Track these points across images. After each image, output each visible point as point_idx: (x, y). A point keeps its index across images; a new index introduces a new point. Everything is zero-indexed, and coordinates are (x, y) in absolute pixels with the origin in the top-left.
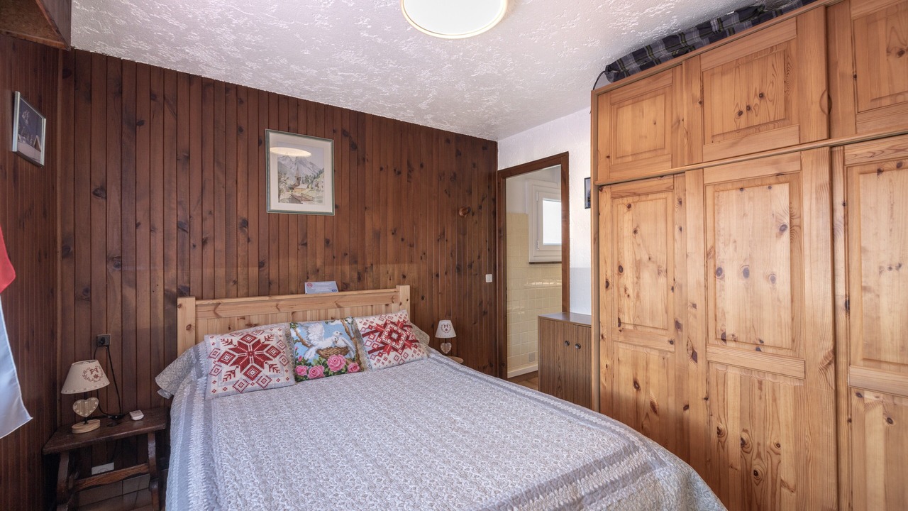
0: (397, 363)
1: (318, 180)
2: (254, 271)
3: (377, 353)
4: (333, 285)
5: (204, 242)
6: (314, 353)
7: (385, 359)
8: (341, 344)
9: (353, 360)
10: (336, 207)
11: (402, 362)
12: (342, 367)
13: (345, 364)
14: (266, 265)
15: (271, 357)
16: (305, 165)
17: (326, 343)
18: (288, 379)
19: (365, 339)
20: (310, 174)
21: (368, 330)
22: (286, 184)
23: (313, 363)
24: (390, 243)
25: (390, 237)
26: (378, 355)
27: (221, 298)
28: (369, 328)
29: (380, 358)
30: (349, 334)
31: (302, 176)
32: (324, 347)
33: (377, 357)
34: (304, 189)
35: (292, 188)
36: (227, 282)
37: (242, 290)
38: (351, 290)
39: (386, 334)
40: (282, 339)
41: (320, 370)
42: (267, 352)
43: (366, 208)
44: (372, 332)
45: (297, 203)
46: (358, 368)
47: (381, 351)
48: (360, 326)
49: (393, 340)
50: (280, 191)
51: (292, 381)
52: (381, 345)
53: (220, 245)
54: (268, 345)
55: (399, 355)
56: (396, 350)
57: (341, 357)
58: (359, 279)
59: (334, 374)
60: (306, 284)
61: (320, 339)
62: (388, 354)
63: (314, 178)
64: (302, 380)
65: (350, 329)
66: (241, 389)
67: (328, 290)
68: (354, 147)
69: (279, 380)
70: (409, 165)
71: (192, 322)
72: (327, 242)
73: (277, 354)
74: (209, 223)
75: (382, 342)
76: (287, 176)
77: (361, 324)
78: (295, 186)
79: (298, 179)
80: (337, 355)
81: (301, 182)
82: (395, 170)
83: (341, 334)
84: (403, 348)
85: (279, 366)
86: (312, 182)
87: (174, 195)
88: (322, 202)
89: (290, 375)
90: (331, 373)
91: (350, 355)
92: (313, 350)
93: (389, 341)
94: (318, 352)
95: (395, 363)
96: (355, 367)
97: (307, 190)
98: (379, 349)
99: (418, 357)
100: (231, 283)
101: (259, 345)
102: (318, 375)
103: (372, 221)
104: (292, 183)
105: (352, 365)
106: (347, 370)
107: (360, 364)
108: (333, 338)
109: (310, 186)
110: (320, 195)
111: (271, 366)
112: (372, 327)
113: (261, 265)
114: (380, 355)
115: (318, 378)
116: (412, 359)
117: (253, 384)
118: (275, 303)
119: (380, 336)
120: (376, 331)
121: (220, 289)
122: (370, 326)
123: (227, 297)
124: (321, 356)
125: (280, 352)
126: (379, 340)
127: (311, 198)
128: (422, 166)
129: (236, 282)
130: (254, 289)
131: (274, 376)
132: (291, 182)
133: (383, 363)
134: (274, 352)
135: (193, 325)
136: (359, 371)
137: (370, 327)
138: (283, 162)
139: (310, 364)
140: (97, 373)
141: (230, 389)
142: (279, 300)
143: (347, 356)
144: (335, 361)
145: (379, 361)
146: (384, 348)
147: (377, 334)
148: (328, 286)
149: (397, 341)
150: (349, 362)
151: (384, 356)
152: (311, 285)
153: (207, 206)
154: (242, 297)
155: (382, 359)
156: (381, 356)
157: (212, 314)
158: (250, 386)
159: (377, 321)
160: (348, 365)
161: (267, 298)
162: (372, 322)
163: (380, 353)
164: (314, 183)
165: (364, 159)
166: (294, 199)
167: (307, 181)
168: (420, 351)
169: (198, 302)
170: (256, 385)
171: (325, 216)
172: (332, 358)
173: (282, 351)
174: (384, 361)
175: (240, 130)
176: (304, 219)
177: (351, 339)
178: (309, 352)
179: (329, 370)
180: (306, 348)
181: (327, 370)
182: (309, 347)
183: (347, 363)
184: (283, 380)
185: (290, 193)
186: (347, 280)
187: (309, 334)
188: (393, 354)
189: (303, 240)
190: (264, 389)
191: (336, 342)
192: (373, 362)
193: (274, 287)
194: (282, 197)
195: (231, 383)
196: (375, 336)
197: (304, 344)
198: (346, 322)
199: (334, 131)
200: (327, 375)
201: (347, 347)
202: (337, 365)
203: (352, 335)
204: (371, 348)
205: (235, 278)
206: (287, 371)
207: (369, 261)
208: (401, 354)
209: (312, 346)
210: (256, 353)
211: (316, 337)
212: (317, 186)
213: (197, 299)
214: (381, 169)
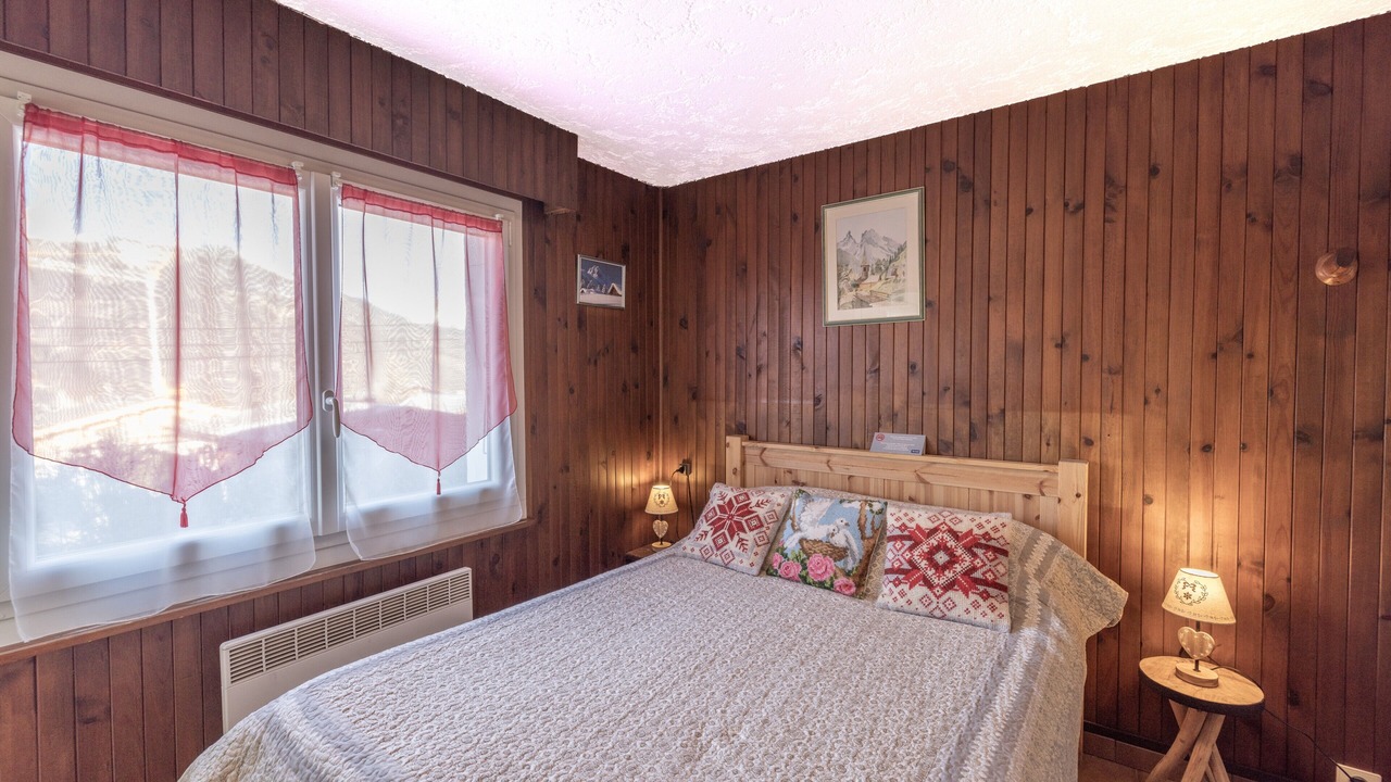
0: (926, 611)
1: (895, 263)
2: (808, 408)
3: (892, 577)
4: (918, 441)
5: (759, 370)
6: (797, 541)
7: (902, 594)
8: (839, 541)
9: (848, 574)
10: (927, 304)
11: (937, 613)
12: (826, 578)
13: (832, 575)
14: (823, 402)
15: (747, 529)
16: (875, 245)
17: (815, 532)
18: (752, 565)
19: (890, 545)
20: (883, 256)
21: (898, 532)
22: (848, 280)
23: (790, 556)
24: (1051, 369)
25: (1051, 353)
26: (894, 582)
27: (773, 442)
28: (900, 528)
29: (893, 588)
30: (862, 528)
31: (872, 263)
32: (811, 537)
33: (891, 584)
34: (875, 283)
35: (856, 285)
36: (780, 422)
37: (796, 436)
38: (954, 456)
39: (925, 548)
40: (778, 509)
41: (796, 570)
42: (746, 521)
43: (989, 299)
44: (902, 538)
45: (862, 306)
46: (854, 589)
47: (901, 577)
48: (891, 521)
49: (933, 564)
50: (840, 293)
51: (755, 570)
52: (906, 566)
53: (774, 374)
54: (753, 512)
55: (933, 598)
56: (930, 586)
57: (830, 562)
58: (972, 436)
59: (814, 584)
60: (876, 434)
61: (813, 523)
62: (911, 587)
63: (891, 261)
64: (771, 575)
65: (870, 521)
66: (706, 557)
67: (906, 449)
68: (967, 185)
69: (741, 562)
70: (1108, 180)
71: (737, 464)
72: (912, 367)
73: (756, 527)
74: (764, 345)
75: (910, 562)
76: (850, 267)
77: (894, 517)
78: (861, 280)
79: (865, 269)
80: (825, 555)
81: (869, 273)
82: (1066, 205)
83: (847, 524)
84: (949, 587)
85: (750, 543)
86: (887, 269)
87: (734, 317)
88: (903, 303)
89: (759, 561)
90: (809, 580)
91: (846, 563)
92: (798, 536)
93: (923, 564)
94: (801, 541)
95: (922, 609)
96: (847, 586)
97: (879, 284)
98: (899, 571)
99: (980, 619)
100: (784, 424)
101: (745, 510)
102: (791, 575)
103: (1006, 325)
104: (857, 277)
105: (841, 580)
106: (832, 585)
107: (859, 586)
108: (832, 527)
109: (883, 278)
110: (900, 287)
111: (741, 540)
112: (906, 527)
113: (817, 400)
114: (897, 583)
115: (788, 579)
116: (965, 617)
117: (716, 555)
118: (825, 459)
119: (911, 549)
120: (909, 538)
121: (774, 431)
122: (904, 524)
123: (779, 441)
124: (803, 549)
125: (762, 526)
126: (908, 555)
127: (884, 296)
128: (1153, 171)
129: (789, 423)
130: (808, 435)
131: (739, 555)
132: (855, 276)
133: (895, 599)
134: (754, 523)
135: (739, 469)
136: (852, 596)
137: (903, 527)
138: (843, 249)
139: (785, 556)
140: (669, 498)
141: (697, 553)
142: (830, 455)
143: (840, 564)
144: (820, 565)
145: (892, 592)
146: (909, 574)
147: (908, 543)
148: (909, 442)
149: (940, 569)
150: (839, 574)
151: (901, 587)
152: (882, 438)
153: (764, 327)
154: (795, 444)
155: (896, 591)
156: (896, 586)
157: (758, 459)
158: (713, 557)
159: (922, 518)
160: (836, 578)
161: (814, 450)
162: (912, 520)
163: (897, 579)
164: (891, 270)
165: (988, 203)
166: (861, 302)
167: (878, 269)
168: (993, 608)
169: (744, 444)
170: (719, 558)
171: (908, 322)
172: (816, 558)
173: (766, 525)
174: (899, 597)
175: (795, 218)
176: (874, 328)
177: (863, 538)
178: (791, 539)
179: (807, 574)
180: (791, 531)
181: (804, 573)
182: (795, 531)
183: (835, 574)
184: (746, 564)
185: (854, 293)
186: (948, 436)
187: (804, 510)
188: (920, 590)
189: (873, 364)
190: (726, 567)
191: (833, 535)
192: (888, 592)
193: (832, 434)
194: (842, 301)
195: (700, 545)
196: (904, 545)
197: (793, 525)
198: (867, 508)
199: (927, 170)
200: (804, 580)
201: (845, 549)
202: (819, 572)
203: (868, 532)
204: (888, 565)
205: (787, 419)
206: (756, 554)
207: (995, 405)
208: (938, 597)
209: (799, 530)
210: (735, 519)
211: (809, 519)
212: (895, 274)
213: (751, 439)
214: (1029, 211)
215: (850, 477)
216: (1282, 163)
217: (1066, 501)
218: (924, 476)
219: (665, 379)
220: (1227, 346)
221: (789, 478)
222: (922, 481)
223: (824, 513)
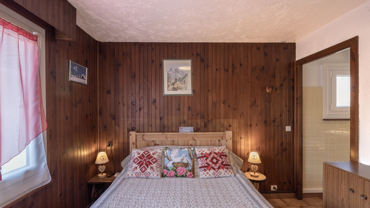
0: (214, 176)
1: (185, 79)
2: (158, 121)
3: (203, 169)
4: (191, 129)
5: (140, 109)
6: (171, 164)
7: (207, 173)
8: (185, 161)
9: (190, 171)
10: (193, 91)
11: (217, 176)
12: (184, 174)
13: (185, 172)
14: (163, 119)
15: (152, 163)
16: (179, 73)
17: (178, 160)
18: (157, 175)
19: (199, 160)
20: (181, 76)
21: (201, 156)
22: (171, 82)
23: (170, 169)
24: (222, 108)
25: (222, 105)
26: (204, 170)
27: (146, 132)
28: (201, 154)
29: (204, 172)
30: (190, 156)
31: (178, 78)
32: (176, 162)
33: (203, 171)
34: (179, 84)
35: (173, 84)
36: (148, 126)
37: (154, 130)
38: (201, 132)
39: (210, 159)
40: (160, 154)
41: (173, 173)
42: (151, 160)
43: (208, 91)
44: (203, 157)
45: (175, 90)
46: (192, 175)
47: (206, 168)
48: (197, 153)
49: (213, 163)
50: (168, 86)
51: (159, 177)
52: (206, 165)
53: (146, 110)
54: (153, 157)
55: (216, 172)
56: (214, 169)
57: (184, 169)
58: (205, 126)
59: (180, 176)
60: (180, 127)
61: (175, 157)
62: (209, 171)
63: (183, 78)
64: (164, 177)
65: (192, 153)
66: (138, 176)
67: (189, 131)
68: (202, 60)
69: (153, 175)
70: (233, 65)
71: (134, 141)
72: (189, 108)
73: (155, 162)
74: (142, 101)
75: (207, 163)
76: (171, 79)
77: (198, 151)
78: (175, 83)
79: (176, 80)
80: (182, 167)
81: (177, 81)
82: (225, 69)
83: (186, 156)
84: (219, 168)
85: (155, 168)
86: (182, 80)
87: (130, 91)
88: (187, 90)
89: (159, 173)
90: (178, 175)
91: (189, 168)
92: (171, 162)
93: (211, 163)
94: (173, 164)
95: (213, 176)
96: (191, 175)
97: (180, 84)
98: (205, 167)
99: (228, 175)
100: (150, 126)
101: (149, 157)
102: (172, 175)
103: (212, 98)
104: (173, 82)
105: (189, 173)
106: (186, 176)
107: (194, 173)
108: (182, 157)
109: (181, 83)
110: (186, 86)
111: (151, 168)
112: (203, 154)
113: (161, 118)
114: (205, 170)
115: (171, 177)
116: (224, 175)
117: (143, 175)
118: (165, 136)
119: (206, 159)
120: (205, 157)
121: (146, 129)
122: (202, 153)
123: (148, 132)
124: (174, 166)
125: (157, 161)
126: (206, 162)
127: (182, 88)
128: (241, 65)
129: (151, 126)
130: (158, 129)
131: (152, 173)
132: (173, 81)
133: (206, 175)
134: (154, 161)
135: (135, 143)
136: (192, 177)
137: (202, 154)
138: (169, 73)
139: (169, 170)
140: (104, 158)
141: (134, 175)
142: (167, 135)
143: (187, 168)
144: (181, 170)
145: (204, 173)
146: (207, 167)
147: (205, 158)
148: (189, 129)
149: (216, 164)
150: (188, 171)
151: (207, 171)
152: (182, 129)
153: (141, 95)
154: (154, 132)
155: (205, 173)
156: (205, 171)
157: (141, 139)
158: (141, 175)
159: (206, 150)
160: (187, 173)
161: (162, 134)
162: (203, 151)
163: (205, 169)
164: (183, 81)
165: (208, 66)
166: (175, 89)
167: (180, 80)
168: (229, 171)
169: (137, 134)
170: (144, 175)
171: (188, 96)
172: (179, 168)
173: (158, 161)
174: (207, 174)
175: (153, 61)
176: (178, 97)
177: (191, 159)
178: (169, 163)
179: (177, 174)
180: (168, 161)
181: (176, 174)
182: (170, 161)
183: (186, 172)
184: (155, 175)
185: (172, 86)
186: (199, 127)
187: (171, 154)
188: (212, 171)
189: (178, 107)
190: (147, 178)
191: (183, 160)
192: (202, 174)
193: (166, 128)
194: (169, 88)
195: (135, 172)
196: (204, 159)
197: (168, 159)
198: (190, 150)
199: (193, 55)
200: (176, 176)
201: (188, 163)
202: (181, 172)
203: (192, 157)
204: (200, 166)
205: (151, 124)
206: (158, 171)
207: (210, 117)
208: (217, 172)
209: (171, 160)
210: (147, 160)
211: (174, 156)
212: (184, 82)
213: (138, 132)
214: (217, 70)
215: (173, 141)
216: (261, 67)
217: (228, 141)
218: (194, 138)
219: (100, 112)
220: (253, 104)
221: (153, 143)
222: (194, 140)
223: (178, 153)
